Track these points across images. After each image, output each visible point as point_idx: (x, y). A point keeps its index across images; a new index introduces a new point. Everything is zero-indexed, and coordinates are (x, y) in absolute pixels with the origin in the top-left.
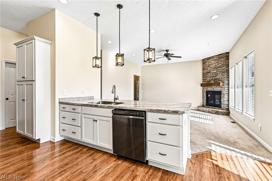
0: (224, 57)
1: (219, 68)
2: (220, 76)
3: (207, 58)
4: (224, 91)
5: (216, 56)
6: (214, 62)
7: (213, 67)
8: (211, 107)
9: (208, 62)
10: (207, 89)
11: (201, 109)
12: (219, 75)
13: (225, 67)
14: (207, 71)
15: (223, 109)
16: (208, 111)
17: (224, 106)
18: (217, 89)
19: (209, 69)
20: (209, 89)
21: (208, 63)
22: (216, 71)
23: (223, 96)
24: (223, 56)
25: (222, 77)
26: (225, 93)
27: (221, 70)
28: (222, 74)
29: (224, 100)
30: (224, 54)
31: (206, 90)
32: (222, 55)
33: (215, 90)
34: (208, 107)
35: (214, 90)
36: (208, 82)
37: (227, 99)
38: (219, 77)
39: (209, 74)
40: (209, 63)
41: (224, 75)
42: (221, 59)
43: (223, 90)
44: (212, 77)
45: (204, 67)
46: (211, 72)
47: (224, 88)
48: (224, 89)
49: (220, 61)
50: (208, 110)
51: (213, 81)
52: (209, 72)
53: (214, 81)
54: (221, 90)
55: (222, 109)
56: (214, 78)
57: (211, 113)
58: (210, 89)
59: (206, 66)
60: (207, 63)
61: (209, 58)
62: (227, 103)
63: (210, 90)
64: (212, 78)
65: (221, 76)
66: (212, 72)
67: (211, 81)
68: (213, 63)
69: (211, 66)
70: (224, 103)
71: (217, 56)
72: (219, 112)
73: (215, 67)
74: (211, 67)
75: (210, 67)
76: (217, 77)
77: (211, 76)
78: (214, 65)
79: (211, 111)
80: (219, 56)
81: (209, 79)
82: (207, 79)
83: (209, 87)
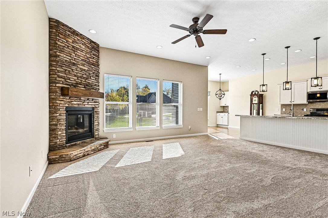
1: (93, 67)
3: (70, 28)
4: (98, 108)
6: (84, 47)
7: (81, 58)
8: (78, 142)
9: (72, 39)
19: (74, 57)
21: (71, 41)
22: (87, 69)
26: (99, 111)
27: (94, 70)
31: (67, 105)
33: (86, 106)
34: (72, 145)
35: (83, 106)
36: (72, 85)
38: (92, 82)
39: (74, 68)
43: (97, 106)
44: (81, 77)
45: (63, 44)
48: (98, 104)
49: (93, 54)
51: (83, 86)
52: (74, 64)
53: (85, 87)
54: (94, 106)
56: (84, 80)
58: (75, 103)
60: (69, 40)
63: (77, 106)
66: (81, 67)
67: (80, 86)
68: (82, 49)
69: (78, 51)
73: (86, 59)
74: (79, 54)
75: (77, 53)
77: (78, 74)
81: (75, 81)
82: (71, 79)
83: (73, 98)
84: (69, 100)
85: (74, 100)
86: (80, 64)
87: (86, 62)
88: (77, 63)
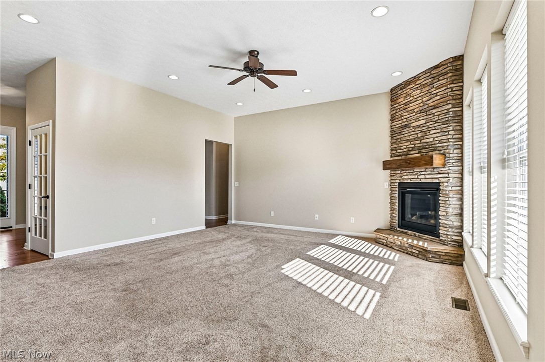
0: (446, 73)
1: (434, 111)
2: (435, 135)
3: (402, 83)
4: (446, 184)
5: (425, 72)
6: (418, 91)
7: (416, 110)
8: (410, 232)
9: (404, 95)
10: (401, 177)
11: (381, 237)
12: (432, 132)
13: (450, 106)
14: (400, 122)
15: (443, 243)
16: (399, 246)
17: (448, 231)
18: (427, 176)
19: (405, 117)
20: (406, 177)
21: (403, 99)
22: (424, 121)
23: (445, 201)
24: (443, 71)
25: (441, 138)
26: (450, 188)
27: (438, 115)
28: (441, 129)
29: (447, 212)
30: (448, 61)
31: (398, 181)
32: (441, 69)
33: (423, 181)
34: (402, 232)
35: (418, 181)
36: (403, 155)
37: (458, 211)
38: (434, 138)
39: (405, 131)
40: (405, 97)
41: (446, 132)
42: (439, 80)
43: (444, 180)
44: (415, 139)
45: (395, 111)
46: (412, 125)
47: (448, 173)
48: (447, 175)
49: (437, 88)
50: (399, 243)
51: (417, 152)
52: (406, 126)
53: (419, 152)
54: (438, 181)
55: (440, 240)
56: (419, 142)
57: (407, 253)
58: (408, 177)
59: (399, 109)
60: (400, 100)
61: (407, 81)
62: (457, 224)
63: (409, 181)
64: (415, 144)
65: (440, 134)
66: (415, 124)
67: (412, 152)
68: (417, 97)
69: (411, 105)
70: (446, 222)
71: (429, 74)
72: (430, 252)
73: (421, 108)
74: (412, 108)
75: (409, 109)
76: (428, 140)
77: (411, 137)
78: (420, 101)
79: (406, 245)
80: (432, 72)
81: (407, 148)
82: (402, 148)
83: (404, 171)
84: (400, 175)
85: (405, 174)
86: (412, 121)
87: (422, 111)
88: (409, 122)
